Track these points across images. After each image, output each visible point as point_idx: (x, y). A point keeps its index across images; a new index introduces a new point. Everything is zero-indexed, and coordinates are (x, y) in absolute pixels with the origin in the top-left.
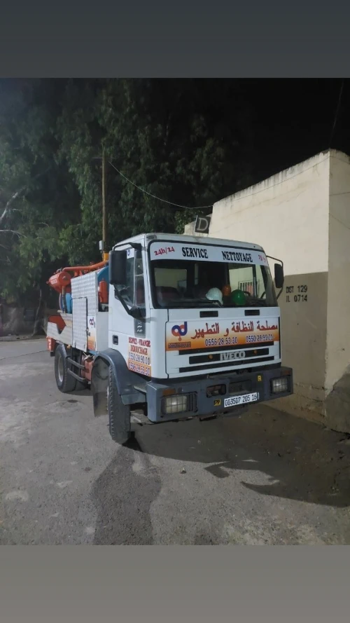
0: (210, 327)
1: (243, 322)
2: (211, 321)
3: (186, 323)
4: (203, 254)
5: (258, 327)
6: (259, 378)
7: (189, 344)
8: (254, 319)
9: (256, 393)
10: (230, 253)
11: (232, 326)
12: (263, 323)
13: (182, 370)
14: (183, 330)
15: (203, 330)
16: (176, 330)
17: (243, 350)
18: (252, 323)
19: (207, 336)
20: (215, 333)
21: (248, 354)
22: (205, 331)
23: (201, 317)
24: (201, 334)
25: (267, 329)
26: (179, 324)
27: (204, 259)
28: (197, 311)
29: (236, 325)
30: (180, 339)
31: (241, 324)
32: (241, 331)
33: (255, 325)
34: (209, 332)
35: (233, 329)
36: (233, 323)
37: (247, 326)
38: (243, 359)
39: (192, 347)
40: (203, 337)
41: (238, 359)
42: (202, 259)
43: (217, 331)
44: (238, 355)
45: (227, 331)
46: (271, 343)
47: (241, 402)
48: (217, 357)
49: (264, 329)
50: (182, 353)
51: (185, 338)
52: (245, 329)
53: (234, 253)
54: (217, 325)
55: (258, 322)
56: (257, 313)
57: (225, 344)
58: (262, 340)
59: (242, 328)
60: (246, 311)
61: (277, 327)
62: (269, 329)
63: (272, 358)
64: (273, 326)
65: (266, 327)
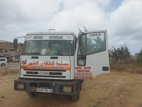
0: (35, 62)
1: (49, 61)
2: (35, 60)
3: (26, 60)
4: (41, 38)
5: (57, 64)
6: (54, 84)
7: (26, 67)
9: (51, 90)
10: (53, 36)
11: (44, 62)
12: (59, 62)
13: (24, 75)
14: (25, 62)
15: (32, 63)
16: (23, 62)
17: (48, 72)
18: (54, 62)
19: (33, 65)
20: (37, 64)
21: (50, 73)
22: (33, 63)
23: (32, 58)
24: (31, 64)
25: (62, 65)
26: (24, 60)
27: (41, 39)
28: (31, 56)
29: (46, 62)
30: (24, 65)
32: (48, 64)
33: (55, 63)
35: (45, 63)
36: (45, 61)
37: (51, 63)
38: (48, 75)
39: (27, 68)
40: (32, 65)
41: (45, 75)
42: (40, 39)
43: (38, 64)
44: (46, 73)
45: (42, 64)
46: (65, 71)
47: (44, 91)
48: (37, 73)
49: (59, 64)
50: (24, 70)
51: (25, 65)
52: (50, 64)
53: (55, 36)
54: (38, 61)
55: (57, 62)
56: (57, 58)
57: (40, 69)
58: (59, 69)
59: (48, 63)
60: (51, 57)
61: (68, 64)
62: (63, 65)
63: (65, 77)
64: (66, 64)
65: (61, 64)
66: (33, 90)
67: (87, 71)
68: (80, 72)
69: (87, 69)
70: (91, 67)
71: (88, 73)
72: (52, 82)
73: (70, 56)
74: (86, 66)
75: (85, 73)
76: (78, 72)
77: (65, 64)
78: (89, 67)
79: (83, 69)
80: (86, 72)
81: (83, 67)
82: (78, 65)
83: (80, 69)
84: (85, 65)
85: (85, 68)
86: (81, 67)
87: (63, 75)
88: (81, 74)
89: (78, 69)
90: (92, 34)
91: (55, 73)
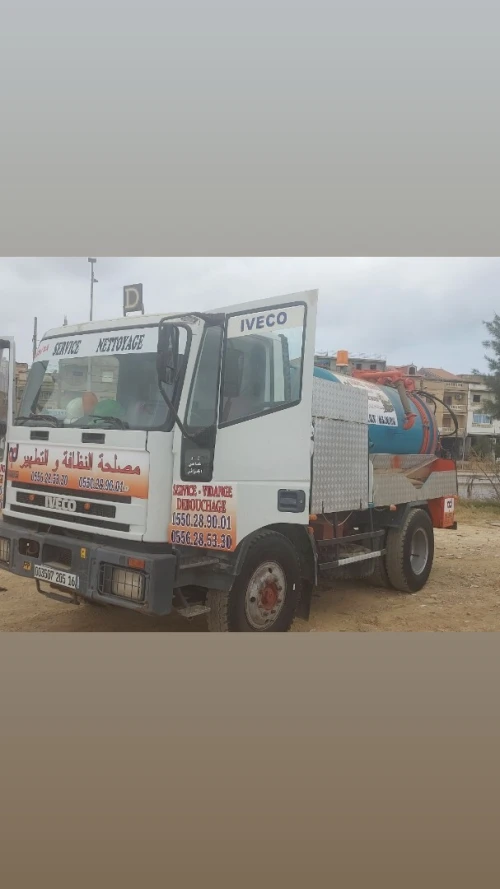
0: (39, 456)
1: (79, 453)
2: (41, 447)
3: (18, 445)
4: (75, 348)
5: (100, 465)
6: (83, 554)
7: (18, 474)
8: (94, 448)
9: (74, 576)
10: (110, 340)
11: (64, 457)
12: (108, 459)
13: (13, 507)
14: (15, 455)
15: (31, 458)
16: (11, 455)
17: (73, 499)
18: (91, 456)
19: (35, 467)
20: (43, 463)
21: (80, 507)
22: (34, 459)
23: (32, 438)
24: (29, 462)
25: (115, 470)
26: (13, 447)
27: (74, 356)
29: (68, 456)
30: (11, 467)
31: (76, 456)
32: (74, 467)
33: (96, 461)
34: (37, 461)
35: (64, 462)
36: (66, 453)
37: (83, 460)
38: (72, 512)
39: (20, 479)
40: (30, 467)
42: (71, 356)
43: (45, 462)
44: (66, 505)
45: (57, 462)
46: (126, 499)
47: (54, 579)
48: (40, 500)
49: (109, 469)
50: (13, 484)
51: (15, 466)
52: (80, 466)
53: (113, 339)
54: (47, 451)
55: (101, 456)
56: (99, 439)
57: (51, 483)
58: (105, 489)
59: (76, 463)
60: (84, 435)
61: (138, 471)
62: (119, 471)
63: (125, 528)
64: (129, 467)
65: (113, 467)
66: (25, 567)
67: (215, 508)
68: (190, 511)
69: (216, 499)
70: (230, 488)
71: (219, 515)
72: (80, 543)
73: (147, 429)
74: (213, 483)
75: (205, 514)
76: (181, 511)
77: (128, 470)
78: (222, 489)
79: (201, 497)
80: (212, 514)
81: (200, 485)
82: (184, 477)
83: (189, 494)
84: (209, 478)
85: (208, 490)
86: (194, 487)
87: (119, 519)
88: (192, 520)
89: (181, 497)
90: (250, 317)
91: (92, 505)
